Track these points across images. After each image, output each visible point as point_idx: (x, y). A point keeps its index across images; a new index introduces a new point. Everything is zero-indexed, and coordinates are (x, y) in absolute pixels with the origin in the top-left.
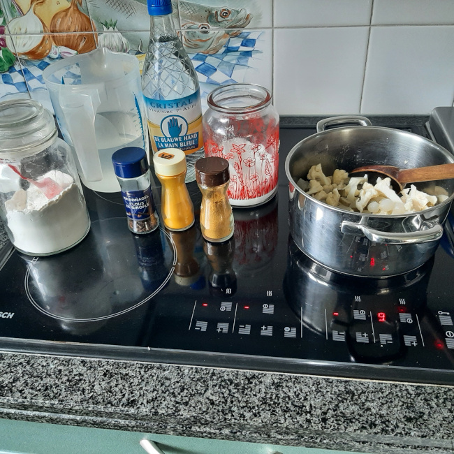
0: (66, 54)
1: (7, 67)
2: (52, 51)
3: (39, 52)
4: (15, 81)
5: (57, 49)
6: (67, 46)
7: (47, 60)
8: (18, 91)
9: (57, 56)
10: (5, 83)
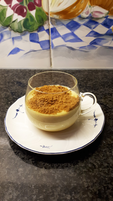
0: (97, 14)
1: (36, 26)
2: (85, 11)
3: (72, 11)
4: (40, 40)
5: (90, 9)
6: (101, 6)
7: (76, 20)
8: (41, 49)
9: (87, 16)
10: (31, 41)
